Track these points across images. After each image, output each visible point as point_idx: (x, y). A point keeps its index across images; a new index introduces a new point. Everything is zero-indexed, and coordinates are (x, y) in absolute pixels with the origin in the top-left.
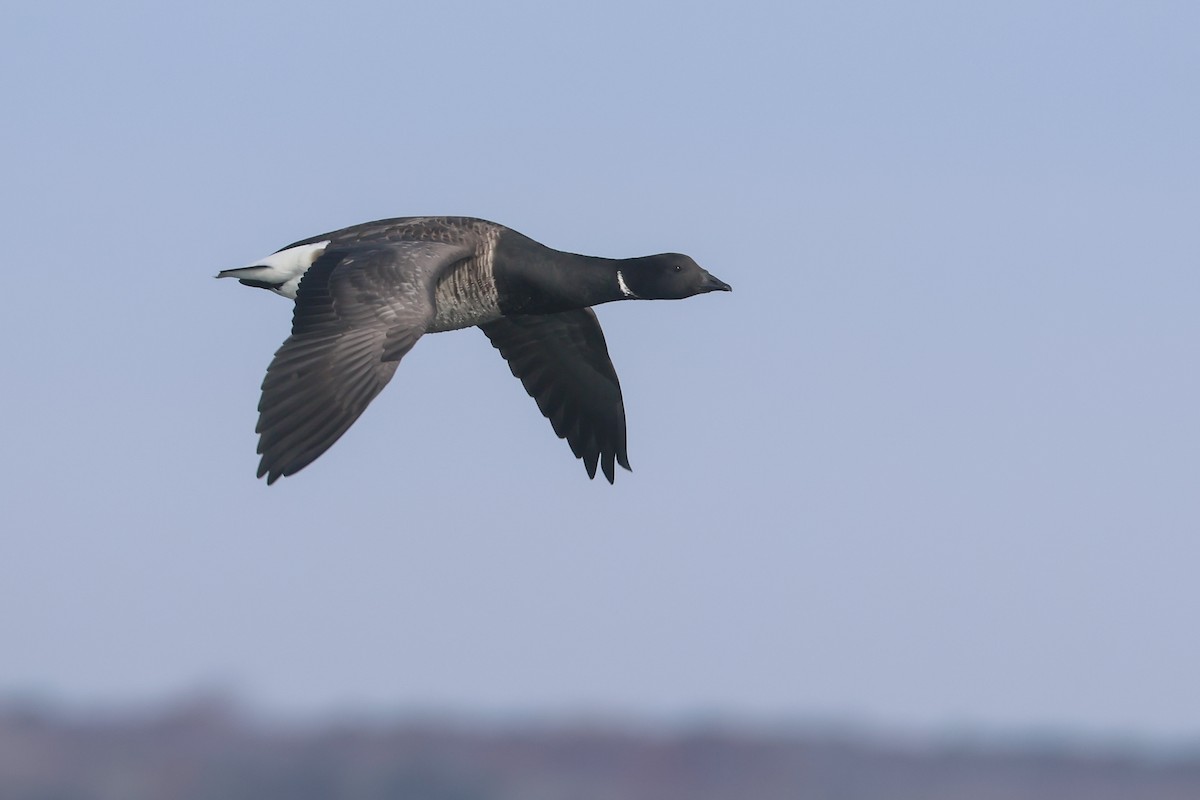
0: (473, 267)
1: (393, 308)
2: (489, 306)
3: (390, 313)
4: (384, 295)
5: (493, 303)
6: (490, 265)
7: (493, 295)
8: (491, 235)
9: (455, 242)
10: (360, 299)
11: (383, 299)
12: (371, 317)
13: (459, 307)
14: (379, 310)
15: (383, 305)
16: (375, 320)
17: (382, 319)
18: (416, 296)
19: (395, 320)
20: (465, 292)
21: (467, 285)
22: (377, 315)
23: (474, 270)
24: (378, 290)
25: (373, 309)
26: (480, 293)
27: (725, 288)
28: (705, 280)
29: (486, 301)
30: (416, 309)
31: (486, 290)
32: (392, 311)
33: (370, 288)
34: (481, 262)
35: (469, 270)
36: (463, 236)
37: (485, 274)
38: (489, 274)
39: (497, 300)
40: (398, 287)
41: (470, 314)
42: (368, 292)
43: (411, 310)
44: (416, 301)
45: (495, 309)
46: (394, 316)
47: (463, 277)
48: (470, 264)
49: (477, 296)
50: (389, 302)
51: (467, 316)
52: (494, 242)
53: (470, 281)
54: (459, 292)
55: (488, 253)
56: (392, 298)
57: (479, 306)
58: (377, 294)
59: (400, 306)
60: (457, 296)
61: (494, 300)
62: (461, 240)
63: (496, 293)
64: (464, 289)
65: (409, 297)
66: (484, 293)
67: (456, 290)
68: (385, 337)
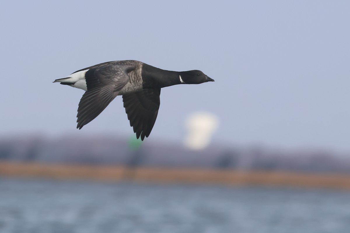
0: (135, 73)
1: (117, 78)
2: (140, 86)
3: (116, 80)
4: (113, 76)
5: (141, 84)
6: (141, 73)
7: (141, 82)
8: (140, 64)
9: (129, 65)
10: (106, 78)
11: (113, 77)
12: (111, 82)
13: (131, 86)
14: (113, 80)
15: (114, 78)
16: (112, 82)
17: (114, 82)
18: (123, 75)
19: (118, 81)
20: (133, 81)
21: (133, 79)
22: (112, 81)
23: (136, 74)
24: (111, 75)
25: (111, 80)
26: (137, 81)
27: (212, 80)
28: (207, 78)
29: (139, 84)
30: (123, 78)
31: (139, 80)
32: (117, 79)
33: (108, 75)
34: (138, 71)
35: (134, 74)
36: (132, 64)
37: (139, 75)
38: (140, 75)
39: (142, 83)
40: (117, 73)
41: (134, 88)
42: (108, 76)
43: (122, 78)
44: (123, 76)
45: (141, 86)
46: (118, 80)
47: (132, 76)
48: (135, 72)
49: (136, 82)
50: (115, 77)
51: (133, 89)
52: (142, 65)
53: (134, 77)
54: (131, 81)
55: (140, 69)
56: (116, 76)
57: (137, 85)
58: (111, 76)
59: (119, 78)
60: (131, 82)
61: (141, 83)
62: (131, 64)
63: (142, 81)
64: (133, 80)
65: (121, 75)
66: (139, 81)
67: (130, 81)
68: (115, 86)
